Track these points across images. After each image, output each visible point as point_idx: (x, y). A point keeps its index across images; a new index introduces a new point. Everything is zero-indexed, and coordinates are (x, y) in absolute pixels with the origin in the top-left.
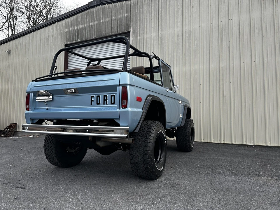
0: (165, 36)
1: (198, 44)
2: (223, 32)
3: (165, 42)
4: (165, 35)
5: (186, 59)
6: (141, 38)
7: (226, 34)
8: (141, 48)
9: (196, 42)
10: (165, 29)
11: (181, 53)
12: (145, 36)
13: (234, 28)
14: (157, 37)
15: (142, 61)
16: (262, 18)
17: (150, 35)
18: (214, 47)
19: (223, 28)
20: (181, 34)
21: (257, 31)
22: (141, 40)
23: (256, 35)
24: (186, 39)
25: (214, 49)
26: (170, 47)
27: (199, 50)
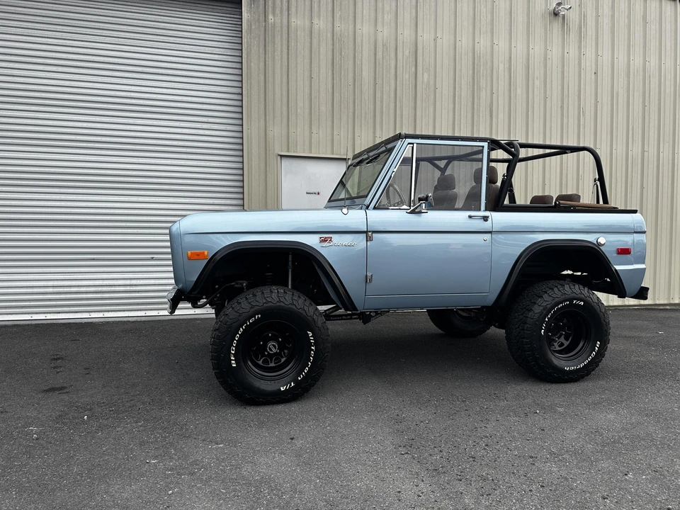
0: (351, 38)
1: (432, 82)
2: (482, 68)
3: (352, 55)
4: (351, 33)
5: (404, 113)
6: (278, 21)
7: (486, 74)
8: (279, 53)
9: (426, 75)
10: (351, 17)
11: (392, 95)
12: (293, 20)
13: (501, 66)
14: (329, 35)
15: (285, 93)
16: (545, 59)
17: (307, 22)
18: (463, 96)
19: (482, 59)
20: (393, 46)
21: (537, 83)
22: (278, 29)
23: (536, 90)
24: (405, 61)
25: (463, 103)
26: (365, 74)
27: (432, 97)
